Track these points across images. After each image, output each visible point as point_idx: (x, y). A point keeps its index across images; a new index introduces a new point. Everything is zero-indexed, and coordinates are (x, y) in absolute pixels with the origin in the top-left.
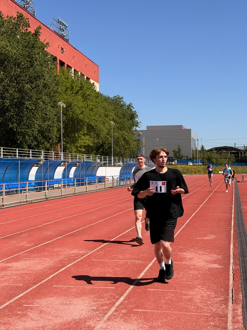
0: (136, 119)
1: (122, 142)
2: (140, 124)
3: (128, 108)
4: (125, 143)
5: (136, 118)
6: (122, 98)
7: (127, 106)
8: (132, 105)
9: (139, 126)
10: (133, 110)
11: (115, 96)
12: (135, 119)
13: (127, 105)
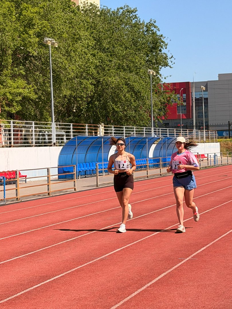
0: (164, 51)
1: (125, 96)
2: (172, 59)
3: (147, 31)
4: (132, 96)
5: (162, 49)
6: (135, 11)
7: (146, 26)
8: (155, 24)
9: (170, 64)
10: (158, 33)
11: (122, 8)
12: (160, 51)
13: (145, 24)
